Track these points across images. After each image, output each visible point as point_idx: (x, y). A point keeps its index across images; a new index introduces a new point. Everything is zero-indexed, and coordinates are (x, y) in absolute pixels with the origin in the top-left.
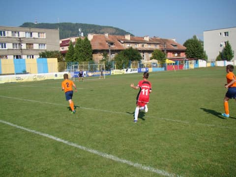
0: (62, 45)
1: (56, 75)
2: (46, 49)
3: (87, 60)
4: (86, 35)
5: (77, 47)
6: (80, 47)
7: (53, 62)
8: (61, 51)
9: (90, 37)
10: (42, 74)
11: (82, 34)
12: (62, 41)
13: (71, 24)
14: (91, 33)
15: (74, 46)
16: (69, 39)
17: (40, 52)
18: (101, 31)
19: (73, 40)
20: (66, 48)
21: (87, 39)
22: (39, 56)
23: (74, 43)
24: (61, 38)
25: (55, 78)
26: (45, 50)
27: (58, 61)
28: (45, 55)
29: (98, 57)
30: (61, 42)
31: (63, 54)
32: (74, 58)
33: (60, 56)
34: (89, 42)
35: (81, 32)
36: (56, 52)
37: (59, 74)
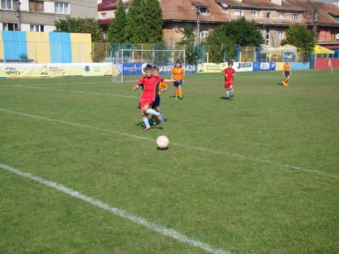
1: (87, 69)
2: (69, 13)
3: (151, 39)
5: (133, 13)
6: (139, 13)
8: (99, 21)
10: (59, 65)
15: (127, 11)
17: (57, 19)
20: (111, 15)
22: (55, 28)
23: (127, 4)
25: (85, 74)
26: (68, 16)
27: (93, 40)
28: (66, 26)
29: (174, 36)
30: (99, 1)
31: (104, 26)
32: (126, 35)
33: (98, 30)
34: (158, 3)
36: (90, 21)
37: (92, 65)
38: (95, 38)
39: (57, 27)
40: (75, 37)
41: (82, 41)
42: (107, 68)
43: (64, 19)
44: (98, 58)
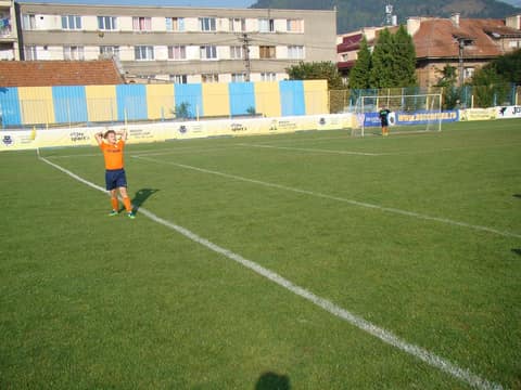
0: (341, 49)
1: (322, 121)
2: (304, 58)
3: (401, 83)
4: (402, 21)
5: (382, 51)
6: (386, 52)
8: (339, 64)
9: (413, 26)
10: (291, 119)
11: (395, 17)
12: (345, 39)
14: (416, 15)
15: (372, 49)
16: (358, 32)
17: (289, 66)
18: (444, 10)
19: (370, 34)
20: (353, 56)
21: (403, 32)
22: (287, 77)
23: (372, 42)
24: (339, 32)
25: (320, 128)
26: (300, 61)
27: (329, 88)
28: (300, 73)
29: (433, 74)
30: (340, 40)
31: (344, 70)
32: (372, 79)
33: (334, 75)
34: (409, 39)
35: (393, 14)
36: (326, 65)
37: (329, 117)
38: (333, 85)
39: (291, 75)
40: (308, 84)
41: (318, 89)
42: (348, 120)
43: (297, 64)
44: (335, 108)
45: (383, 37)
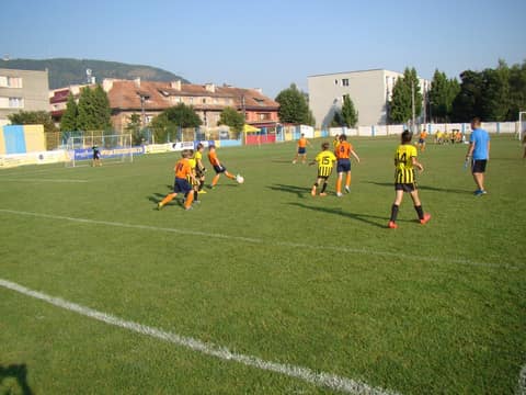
0: (53, 101)
1: (41, 157)
2: (22, 107)
3: (101, 126)
4: (99, 81)
6: (88, 104)
7: (36, 132)
8: (52, 112)
9: (108, 85)
10: (15, 156)
11: (93, 79)
12: (56, 93)
13: (73, 61)
14: (109, 77)
15: (77, 101)
16: (66, 89)
17: (11, 114)
18: (129, 74)
19: (75, 90)
20: (63, 106)
21: (100, 89)
22: (10, 122)
23: (77, 96)
24: (51, 88)
25: (40, 162)
26: (21, 111)
27: (45, 131)
28: (20, 119)
29: (124, 120)
30: (52, 94)
31: (57, 117)
32: (78, 124)
33: (50, 122)
34: (105, 94)
35: (92, 76)
36: (41, 113)
37: (47, 154)
38: (48, 128)
39: (13, 121)
40: (27, 128)
42: (62, 155)
43: (17, 113)
44: (51, 146)
45: (86, 92)
